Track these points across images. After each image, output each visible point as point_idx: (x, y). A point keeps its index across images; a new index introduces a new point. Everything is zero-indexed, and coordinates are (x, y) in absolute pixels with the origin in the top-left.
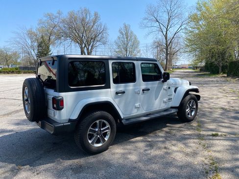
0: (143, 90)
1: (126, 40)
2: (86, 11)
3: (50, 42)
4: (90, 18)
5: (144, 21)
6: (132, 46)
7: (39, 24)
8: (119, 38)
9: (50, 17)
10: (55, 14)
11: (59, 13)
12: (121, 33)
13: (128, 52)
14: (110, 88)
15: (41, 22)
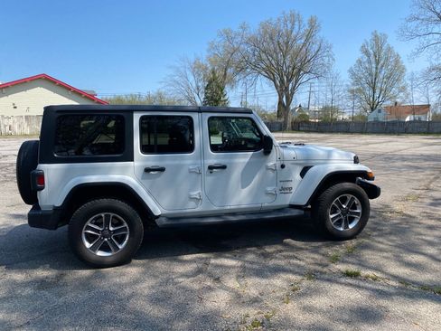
0: (211, 168)
1: (374, 65)
2: (294, 18)
3: (227, 80)
4: (300, 30)
5: (410, 24)
6: (388, 78)
7: (209, 51)
8: (360, 62)
9: (228, 36)
10: (236, 29)
11: (243, 28)
12: (366, 52)
13: (378, 91)
14: (133, 160)
15: (212, 47)
